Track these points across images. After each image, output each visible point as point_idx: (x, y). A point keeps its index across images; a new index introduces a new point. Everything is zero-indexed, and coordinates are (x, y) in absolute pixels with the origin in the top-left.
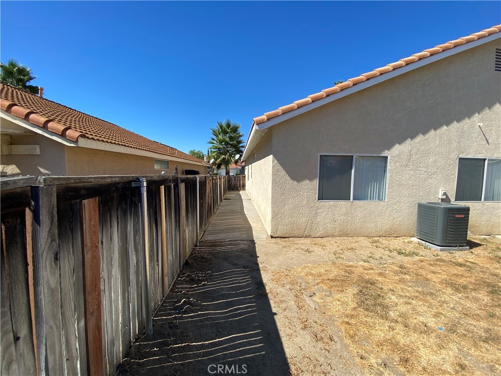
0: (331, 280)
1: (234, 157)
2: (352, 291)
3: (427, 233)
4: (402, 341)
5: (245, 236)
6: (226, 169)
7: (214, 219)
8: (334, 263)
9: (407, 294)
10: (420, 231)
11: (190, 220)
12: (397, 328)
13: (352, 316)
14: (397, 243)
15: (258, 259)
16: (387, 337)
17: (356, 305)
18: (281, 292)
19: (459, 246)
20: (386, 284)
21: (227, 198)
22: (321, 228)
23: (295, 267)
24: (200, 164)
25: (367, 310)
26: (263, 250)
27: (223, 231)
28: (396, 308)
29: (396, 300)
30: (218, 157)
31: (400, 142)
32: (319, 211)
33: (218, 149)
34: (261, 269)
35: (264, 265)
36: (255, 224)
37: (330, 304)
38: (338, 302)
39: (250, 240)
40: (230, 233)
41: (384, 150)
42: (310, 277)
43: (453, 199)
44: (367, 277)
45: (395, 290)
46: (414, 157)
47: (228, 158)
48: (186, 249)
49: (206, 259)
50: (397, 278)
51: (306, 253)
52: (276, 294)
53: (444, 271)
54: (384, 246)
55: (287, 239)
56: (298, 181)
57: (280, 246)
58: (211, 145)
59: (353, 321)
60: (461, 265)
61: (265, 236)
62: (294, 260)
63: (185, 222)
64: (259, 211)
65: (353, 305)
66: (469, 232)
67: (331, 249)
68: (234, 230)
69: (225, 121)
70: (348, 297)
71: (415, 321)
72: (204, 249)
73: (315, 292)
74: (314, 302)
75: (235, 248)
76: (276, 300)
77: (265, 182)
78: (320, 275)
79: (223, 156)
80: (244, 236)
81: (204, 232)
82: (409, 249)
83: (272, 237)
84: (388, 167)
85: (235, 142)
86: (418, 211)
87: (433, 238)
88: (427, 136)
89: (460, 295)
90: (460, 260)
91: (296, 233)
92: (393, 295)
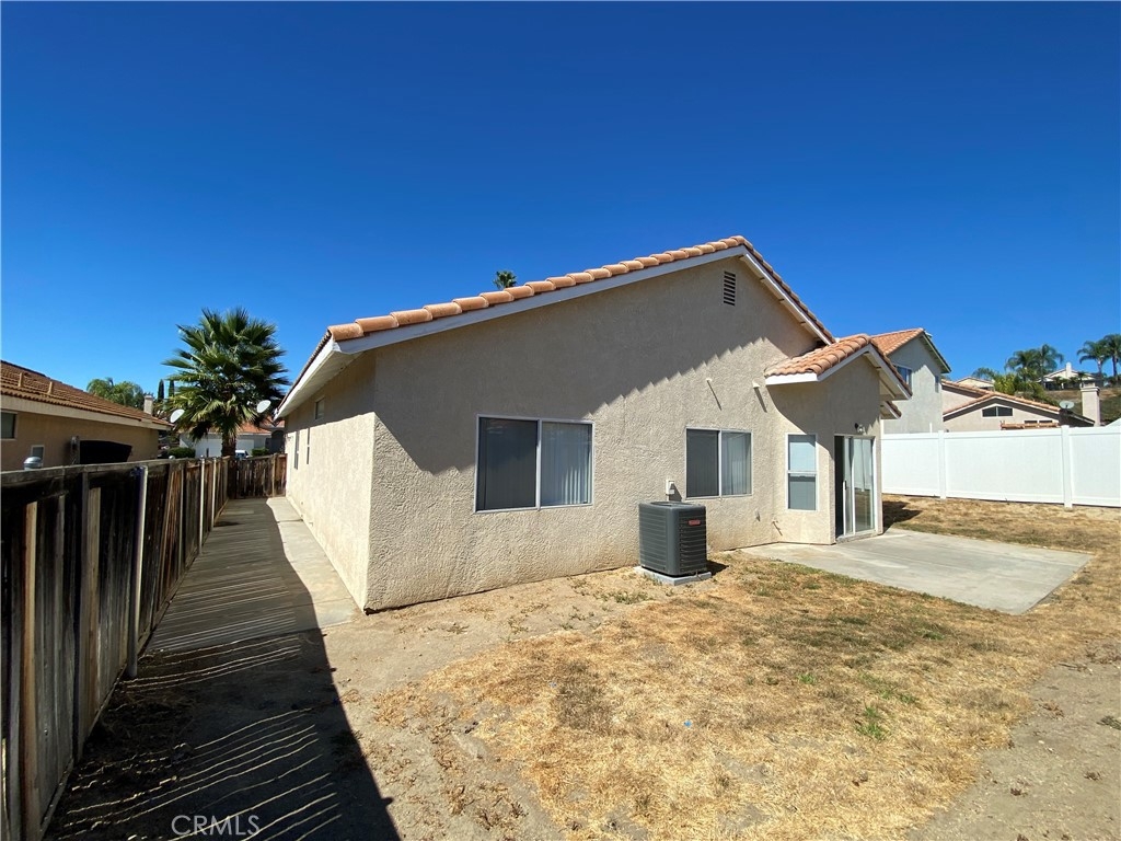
0: (508, 683)
1: (254, 406)
2: (547, 694)
3: (656, 556)
4: (636, 765)
5: (292, 621)
6: (226, 437)
7: (185, 588)
8: (510, 644)
9: (636, 675)
10: (645, 553)
11: (110, 598)
12: (627, 745)
13: (552, 748)
14: (613, 581)
15: (334, 675)
16: (613, 769)
17: (556, 723)
18: (398, 742)
19: (699, 573)
20: (601, 664)
21: (226, 519)
22: (482, 572)
23: (430, 673)
24: (135, 423)
25: (576, 726)
26: (348, 650)
27: (219, 618)
28: (621, 707)
29: (621, 692)
30: (199, 405)
31: (610, 400)
32: (479, 534)
33: (201, 382)
34: (343, 699)
35: (349, 687)
36: (319, 585)
37: (507, 736)
38: (523, 728)
39: (309, 631)
40: (246, 619)
41: (585, 413)
42: (465, 688)
43: (684, 496)
44: (572, 658)
45: (618, 672)
46: (629, 427)
47: (233, 410)
48: (94, 693)
49: (165, 708)
50: (618, 648)
51: (451, 633)
52: (387, 752)
53: (682, 620)
54: (595, 589)
55: (406, 610)
56: (434, 473)
57: (391, 632)
58: (177, 371)
59: (553, 758)
60: (703, 605)
61: (349, 613)
62: (425, 657)
63: (95, 607)
64: (329, 548)
65: (551, 724)
66: (708, 548)
67: (502, 615)
68: (255, 609)
69: (228, 310)
70: (542, 711)
71: (652, 722)
72: (155, 682)
73: (477, 719)
74: (477, 741)
75: (259, 660)
76: (389, 765)
77: (350, 475)
78: (485, 678)
79: (217, 403)
80: (289, 622)
81: (152, 630)
82: (632, 589)
83: (369, 612)
84: (594, 443)
85: (257, 368)
86: (641, 519)
87: (663, 563)
88: (644, 393)
89: (707, 657)
90: (702, 597)
91: (429, 590)
92: (615, 682)
